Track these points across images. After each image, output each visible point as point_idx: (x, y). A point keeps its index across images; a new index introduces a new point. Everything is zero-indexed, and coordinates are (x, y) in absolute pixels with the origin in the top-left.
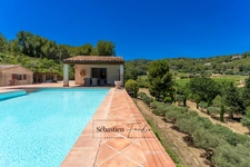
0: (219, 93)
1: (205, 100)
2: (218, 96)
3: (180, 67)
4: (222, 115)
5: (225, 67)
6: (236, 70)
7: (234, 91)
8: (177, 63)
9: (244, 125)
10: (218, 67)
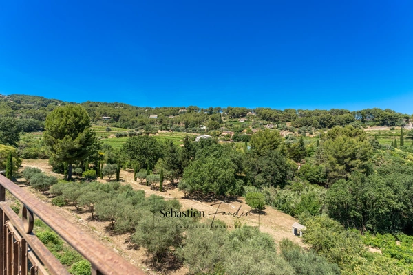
0: (161, 156)
1: (145, 167)
2: (160, 160)
3: (116, 118)
4: (162, 182)
5: (172, 122)
6: (182, 126)
7: (174, 152)
8: (111, 111)
9: (180, 189)
10: (165, 121)
